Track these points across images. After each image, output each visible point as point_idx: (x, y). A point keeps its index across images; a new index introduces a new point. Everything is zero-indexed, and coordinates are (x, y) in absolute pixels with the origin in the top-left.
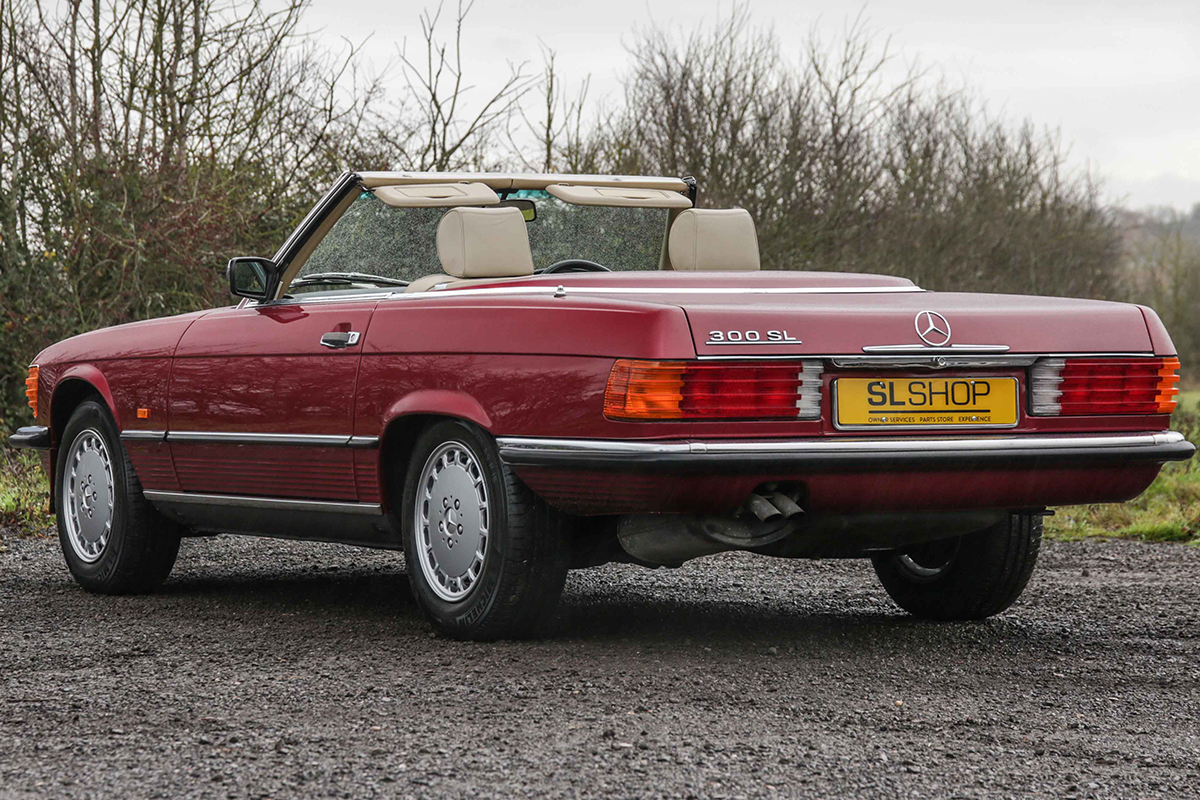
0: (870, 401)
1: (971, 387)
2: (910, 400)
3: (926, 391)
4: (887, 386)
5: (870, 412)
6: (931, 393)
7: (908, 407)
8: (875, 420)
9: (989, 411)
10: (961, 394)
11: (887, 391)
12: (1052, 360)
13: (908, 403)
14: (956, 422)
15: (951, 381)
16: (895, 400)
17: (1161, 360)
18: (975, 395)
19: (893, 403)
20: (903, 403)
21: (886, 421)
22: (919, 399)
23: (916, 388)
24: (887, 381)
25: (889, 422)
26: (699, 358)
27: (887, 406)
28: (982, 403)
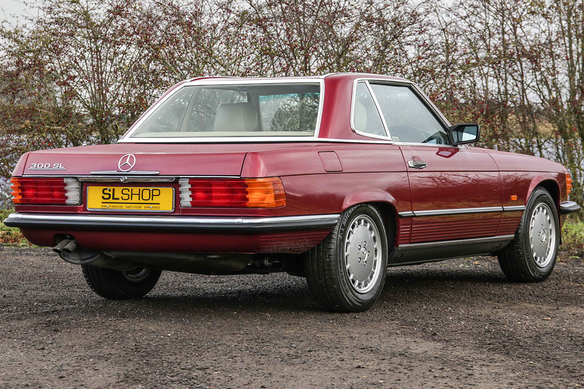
0: (103, 197)
1: (151, 192)
2: (122, 197)
3: (130, 193)
4: (112, 190)
5: (102, 203)
6: (132, 194)
7: (121, 201)
8: (104, 206)
9: (159, 204)
10: (146, 195)
11: (111, 193)
12: (182, 179)
13: (120, 199)
14: (143, 208)
15: (142, 188)
16: (115, 197)
17: (244, 180)
18: (153, 195)
19: (114, 199)
20: (118, 199)
21: (110, 207)
22: (126, 197)
23: (125, 192)
24: (111, 188)
25: (111, 208)
26: (23, 176)
27: (111, 200)
28: (156, 200)
